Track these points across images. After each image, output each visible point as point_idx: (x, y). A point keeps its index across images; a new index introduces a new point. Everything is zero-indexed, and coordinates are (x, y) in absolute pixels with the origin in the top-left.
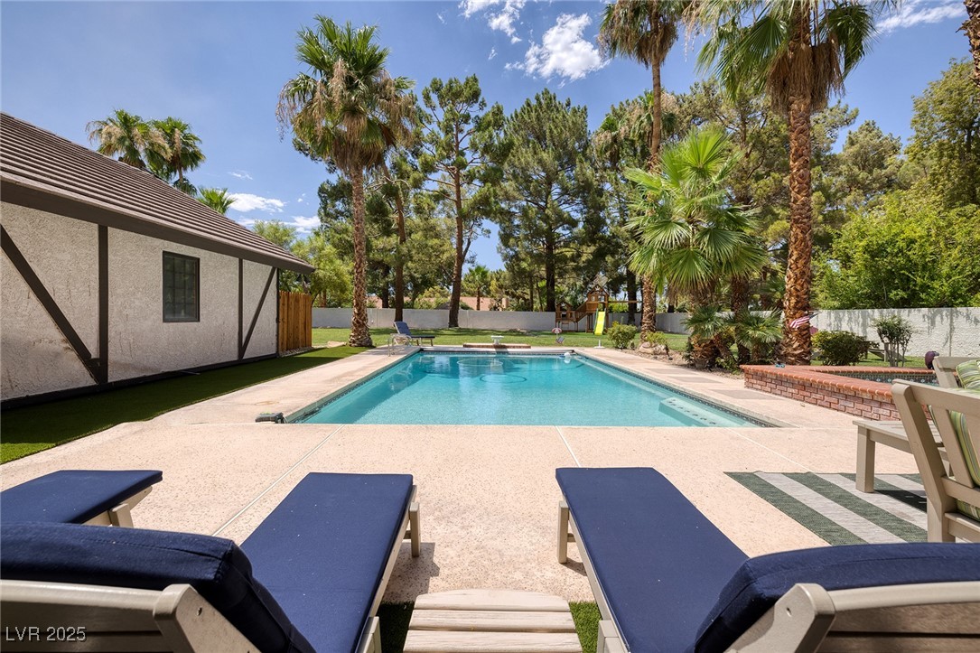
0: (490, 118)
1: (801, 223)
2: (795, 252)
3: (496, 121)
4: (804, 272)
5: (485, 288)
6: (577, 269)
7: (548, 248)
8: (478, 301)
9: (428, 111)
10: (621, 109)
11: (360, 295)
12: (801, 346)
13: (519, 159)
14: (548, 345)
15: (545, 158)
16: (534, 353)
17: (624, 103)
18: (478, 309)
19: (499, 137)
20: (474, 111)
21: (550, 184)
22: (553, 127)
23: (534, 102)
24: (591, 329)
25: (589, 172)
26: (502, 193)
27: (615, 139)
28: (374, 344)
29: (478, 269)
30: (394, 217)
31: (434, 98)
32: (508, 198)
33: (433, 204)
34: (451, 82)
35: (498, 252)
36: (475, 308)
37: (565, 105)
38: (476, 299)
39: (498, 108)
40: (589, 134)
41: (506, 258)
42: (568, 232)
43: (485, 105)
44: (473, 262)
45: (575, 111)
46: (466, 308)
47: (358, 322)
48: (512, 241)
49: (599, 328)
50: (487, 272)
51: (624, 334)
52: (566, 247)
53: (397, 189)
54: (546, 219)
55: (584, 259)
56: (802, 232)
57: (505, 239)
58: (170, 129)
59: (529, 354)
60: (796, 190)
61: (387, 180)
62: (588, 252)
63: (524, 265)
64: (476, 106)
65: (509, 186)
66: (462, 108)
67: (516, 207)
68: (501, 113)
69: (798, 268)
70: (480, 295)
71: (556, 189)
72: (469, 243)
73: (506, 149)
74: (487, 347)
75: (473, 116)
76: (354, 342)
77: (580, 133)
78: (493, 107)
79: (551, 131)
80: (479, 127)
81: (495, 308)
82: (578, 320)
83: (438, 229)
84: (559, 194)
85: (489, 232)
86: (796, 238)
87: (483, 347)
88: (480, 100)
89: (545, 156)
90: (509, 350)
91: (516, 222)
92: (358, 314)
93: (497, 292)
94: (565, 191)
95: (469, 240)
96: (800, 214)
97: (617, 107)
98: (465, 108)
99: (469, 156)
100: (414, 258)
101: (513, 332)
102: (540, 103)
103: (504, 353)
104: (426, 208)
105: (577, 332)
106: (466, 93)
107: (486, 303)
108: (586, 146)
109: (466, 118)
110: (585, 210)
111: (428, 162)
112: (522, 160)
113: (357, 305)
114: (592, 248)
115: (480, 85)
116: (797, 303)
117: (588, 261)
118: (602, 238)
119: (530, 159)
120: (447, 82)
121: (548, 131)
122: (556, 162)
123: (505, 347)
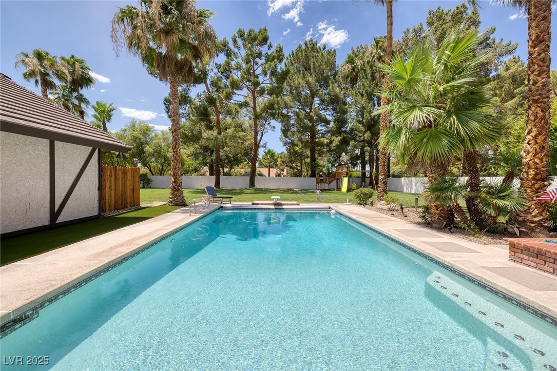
0: (275, 54)
1: (542, 102)
2: (534, 129)
3: (279, 56)
4: (543, 147)
5: (274, 163)
6: (330, 151)
7: (311, 138)
8: (269, 170)
9: (236, 50)
10: (358, 51)
11: (176, 168)
12: (540, 214)
13: (294, 81)
14: (312, 202)
15: (310, 80)
16: (302, 209)
17: (360, 47)
18: (269, 176)
19: (281, 67)
20: (264, 49)
21: (313, 98)
22: (315, 62)
23: (304, 47)
24: (339, 189)
25: (337, 90)
26: (283, 103)
27: (353, 69)
28: (187, 203)
29: (269, 151)
30: (213, 117)
31: (239, 41)
32: (287, 106)
33: (238, 109)
34: (250, 31)
35: (281, 141)
36: (267, 175)
37: (322, 49)
38: (268, 169)
39: (280, 48)
40: (338, 66)
41: (285, 144)
42: (324, 128)
43: (272, 47)
44: (265, 147)
45: (329, 52)
46: (261, 175)
47: (174, 188)
48: (289, 133)
49: (344, 188)
50: (274, 153)
51: (365, 194)
52: (323, 137)
53: (215, 99)
54: (311, 119)
55: (334, 144)
56: (542, 111)
57: (285, 132)
58: (72, 62)
59: (298, 210)
60: (536, 73)
61: (209, 94)
62: (337, 140)
63: (297, 148)
64: (266, 47)
65: (288, 99)
66: (257, 49)
67: (292, 113)
68: (282, 51)
69: (537, 143)
70: (270, 167)
71: (317, 101)
72: (262, 135)
73: (285, 75)
74: (269, 204)
75: (263, 53)
76: (171, 202)
77: (332, 66)
78: (277, 47)
79: (314, 64)
80: (268, 59)
81: (279, 175)
82: (330, 183)
83: (244, 126)
84: (319, 104)
85: (274, 127)
86: (536, 117)
87: (266, 204)
88: (268, 43)
89: (310, 79)
90: (284, 207)
91: (292, 122)
92: (174, 182)
93: (281, 165)
94: (322, 101)
95: (262, 133)
96: (540, 95)
97: (355, 50)
98: (258, 48)
99: (261, 79)
100: (229, 145)
101: (290, 191)
102: (308, 47)
103: (280, 209)
104: (234, 111)
105: (330, 190)
106: (260, 38)
107: (274, 172)
108: (335, 75)
109: (260, 55)
110: (335, 115)
111: (234, 82)
112: (296, 82)
113: (174, 175)
114: (339, 138)
115: (269, 34)
116: (536, 174)
117: (337, 145)
118: (345, 132)
119: (301, 81)
120: (248, 31)
121: (312, 63)
122: (317, 84)
123: (281, 204)
